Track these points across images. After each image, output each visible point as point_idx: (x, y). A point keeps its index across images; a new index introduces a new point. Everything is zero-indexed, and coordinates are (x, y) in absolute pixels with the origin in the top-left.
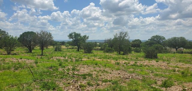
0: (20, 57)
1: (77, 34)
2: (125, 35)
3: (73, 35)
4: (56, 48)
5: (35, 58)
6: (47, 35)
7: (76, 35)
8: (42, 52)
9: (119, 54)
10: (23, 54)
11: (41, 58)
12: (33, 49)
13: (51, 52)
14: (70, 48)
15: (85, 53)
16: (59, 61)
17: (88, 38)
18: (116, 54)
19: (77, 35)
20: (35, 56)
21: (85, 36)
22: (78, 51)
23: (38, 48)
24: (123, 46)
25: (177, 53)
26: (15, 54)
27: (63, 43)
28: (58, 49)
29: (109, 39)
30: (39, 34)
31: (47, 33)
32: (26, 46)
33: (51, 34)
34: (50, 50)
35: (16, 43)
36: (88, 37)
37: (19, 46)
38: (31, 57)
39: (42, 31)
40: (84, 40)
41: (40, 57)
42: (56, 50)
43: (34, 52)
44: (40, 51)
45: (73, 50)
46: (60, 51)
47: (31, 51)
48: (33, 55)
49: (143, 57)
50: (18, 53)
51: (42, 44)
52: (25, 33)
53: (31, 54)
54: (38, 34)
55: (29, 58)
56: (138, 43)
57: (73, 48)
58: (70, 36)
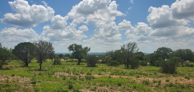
0: (12, 74)
1: (78, 45)
2: (134, 46)
3: (74, 47)
4: (55, 61)
5: (31, 74)
6: (46, 45)
7: (76, 47)
8: (41, 66)
9: (128, 68)
10: (17, 68)
11: (40, 74)
12: (30, 62)
13: (50, 65)
14: (69, 61)
15: (88, 66)
16: (64, 79)
17: (89, 50)
18: (124, 67)
19: (78, 47)
20: (32, 71)
21: (86, 48)
22: (79, 64)
23: (34, 61)
24: (131, 59)
25: (186, 66)
26: (8, 69)
27: (61, 56)
28: (57, 63)
29: (111, 51)
30: (38, 45)
31: (47, 43)
32: (21, 59)
33: (51, 44)
34: (48, 63)
35: (9, 55)
36: (90, 48)
37: (13, 59)
38: (26, 73)
39: (41, 41)
40: (85, 52)
41: (39, 72)
42: (55, 64)
43: (31, 65)
44: (38, 64)
45: (72, 63)
46: (59, 64)
47: (27, 65)
48: (30, 69)
49: (159, 71)
50: (12, 67)
51: (41, 56)
52: (21, 44)
53: (27, 69)
54: (36, 44)
55: (24, 74)
56: (140, 55)
57: (72, 62)
58: (71, 48)
